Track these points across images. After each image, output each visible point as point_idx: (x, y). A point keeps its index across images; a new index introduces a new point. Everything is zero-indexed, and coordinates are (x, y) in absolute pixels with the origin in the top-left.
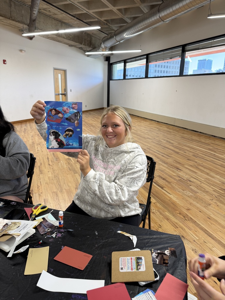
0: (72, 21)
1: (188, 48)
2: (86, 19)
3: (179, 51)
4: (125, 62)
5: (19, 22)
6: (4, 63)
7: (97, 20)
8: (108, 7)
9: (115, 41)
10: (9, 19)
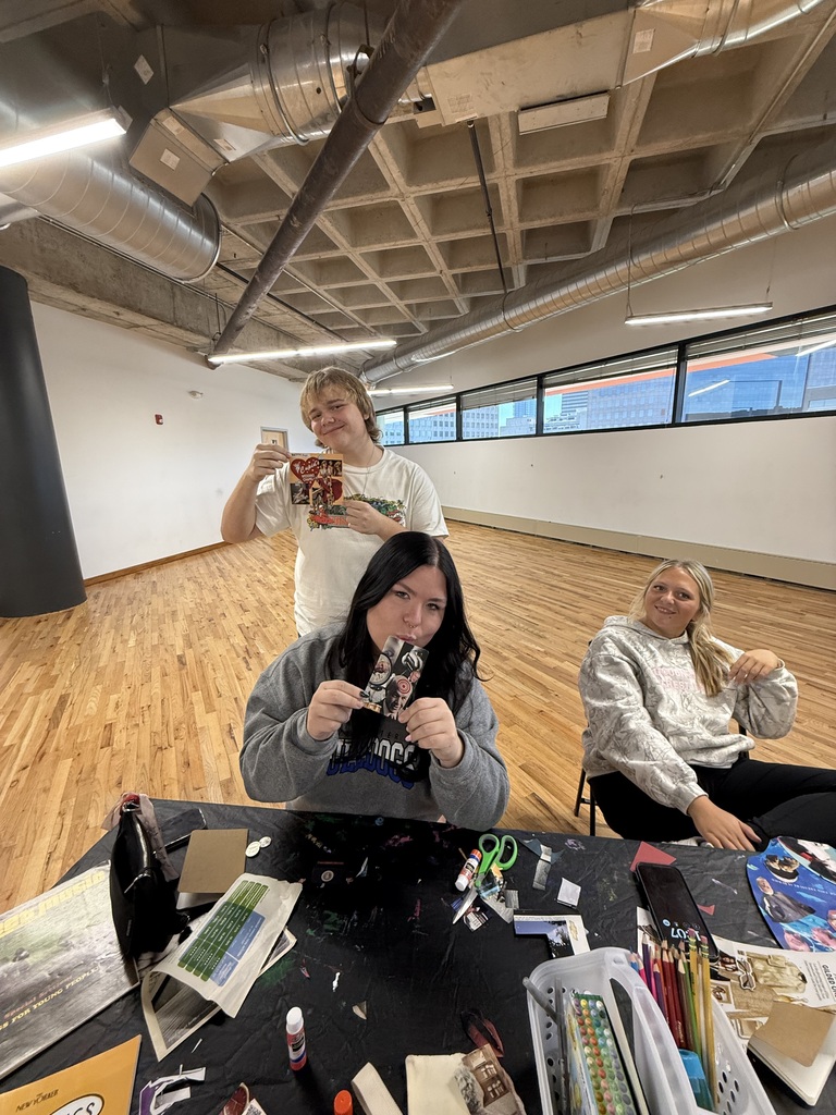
0: (302, 328)
1: (548, 380)
2: (332, 326)
3: (532, 385)
4: (406, 409)
5: (192, 330)
6: (158, 423)
7: (357, 326)
8: (388, 300)
9: (395, 367)
10: (172, 324)
